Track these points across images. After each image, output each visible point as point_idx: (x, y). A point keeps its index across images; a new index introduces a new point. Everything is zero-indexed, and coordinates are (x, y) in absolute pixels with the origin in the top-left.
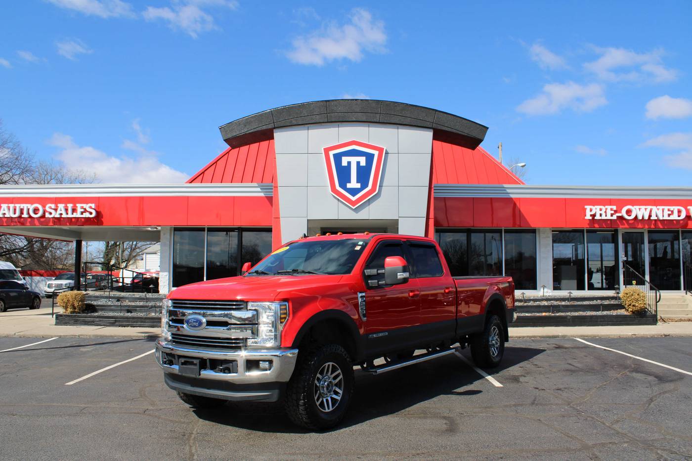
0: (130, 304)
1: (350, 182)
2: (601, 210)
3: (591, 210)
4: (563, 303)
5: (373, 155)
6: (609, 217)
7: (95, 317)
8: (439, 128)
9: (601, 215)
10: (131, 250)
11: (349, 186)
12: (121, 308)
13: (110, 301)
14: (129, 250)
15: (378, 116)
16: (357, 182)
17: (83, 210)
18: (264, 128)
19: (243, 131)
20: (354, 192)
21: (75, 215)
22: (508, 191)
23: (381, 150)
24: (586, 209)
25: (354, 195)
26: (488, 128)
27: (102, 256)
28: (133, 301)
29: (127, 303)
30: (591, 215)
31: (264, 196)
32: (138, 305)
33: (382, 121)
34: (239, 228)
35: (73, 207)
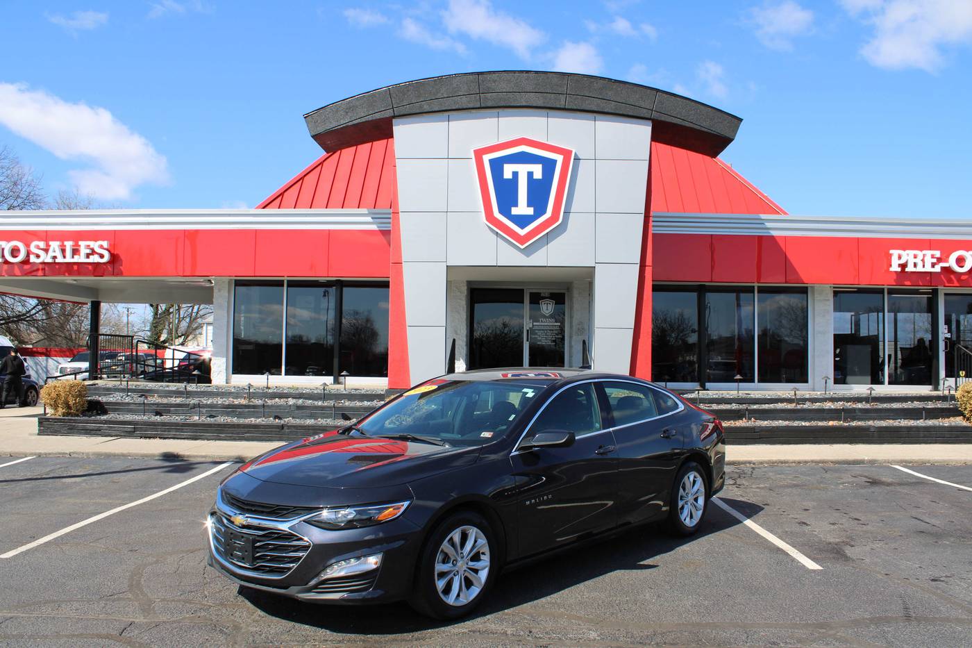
0: (159, 401)
1: (516, 205)
2: (915, 257)
3: (900, 257)
4: (859, 406)
5: (554, 162)
6: (928, 269)
7: (102, 422)
8: (663, 119)
9: (915, 265)
11: (515, 211)
13: (128, 396)
15: (562, 98)
17: (88, 251)
18: (378, 116)
19: (342, 122)
20: (522, 221)
21: (77, 259)
22: (768, 225)
23: (566, 153)
24: (891, 255)
25: (522, 227)
26: (741, 120)
27: (148, 328)
29: (155, 399)
30: (900, 265)
31: (377, 229)
32: (174, 402)
33: (570, 107)
34: (337, 280)
35: (73, 246)
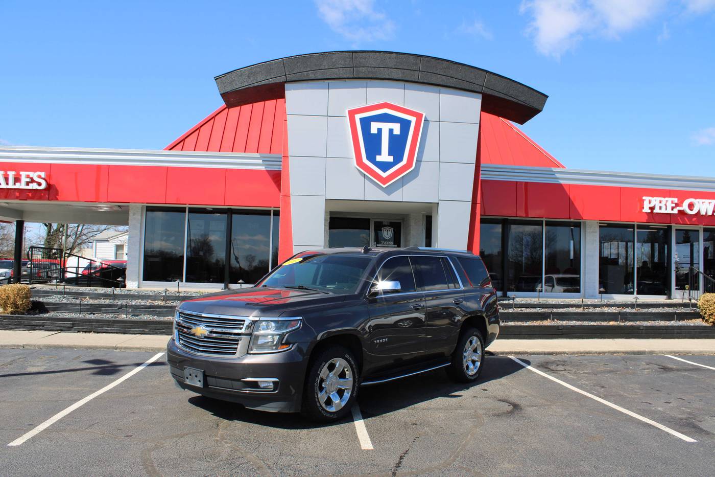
0: (91, 301)
1: (380, 154)
2: (661, 202)
4: (628, 310)
5: (409, 122)
6: (669, 211)
7: (45, 319)
8: (490, 93)
9: (660, 208)
11: (379, 158)
12: (81, 308)
13: (64, 297)
15: (417, 73)
16: (389, 154)
18: (273, 81)
19: (245, 84)
20: (385, 166)
21: (18, 186)
22: (558, 176)
23: (419, 116)
24: (643, 201)
26: (547, 97)
28: (96, 299)
29: (88, 301)
30: (650, 208)
31: (265, 169)
32: (103, 303)
33: (422, 81)
34: (229, 208)
35: (15, 175)
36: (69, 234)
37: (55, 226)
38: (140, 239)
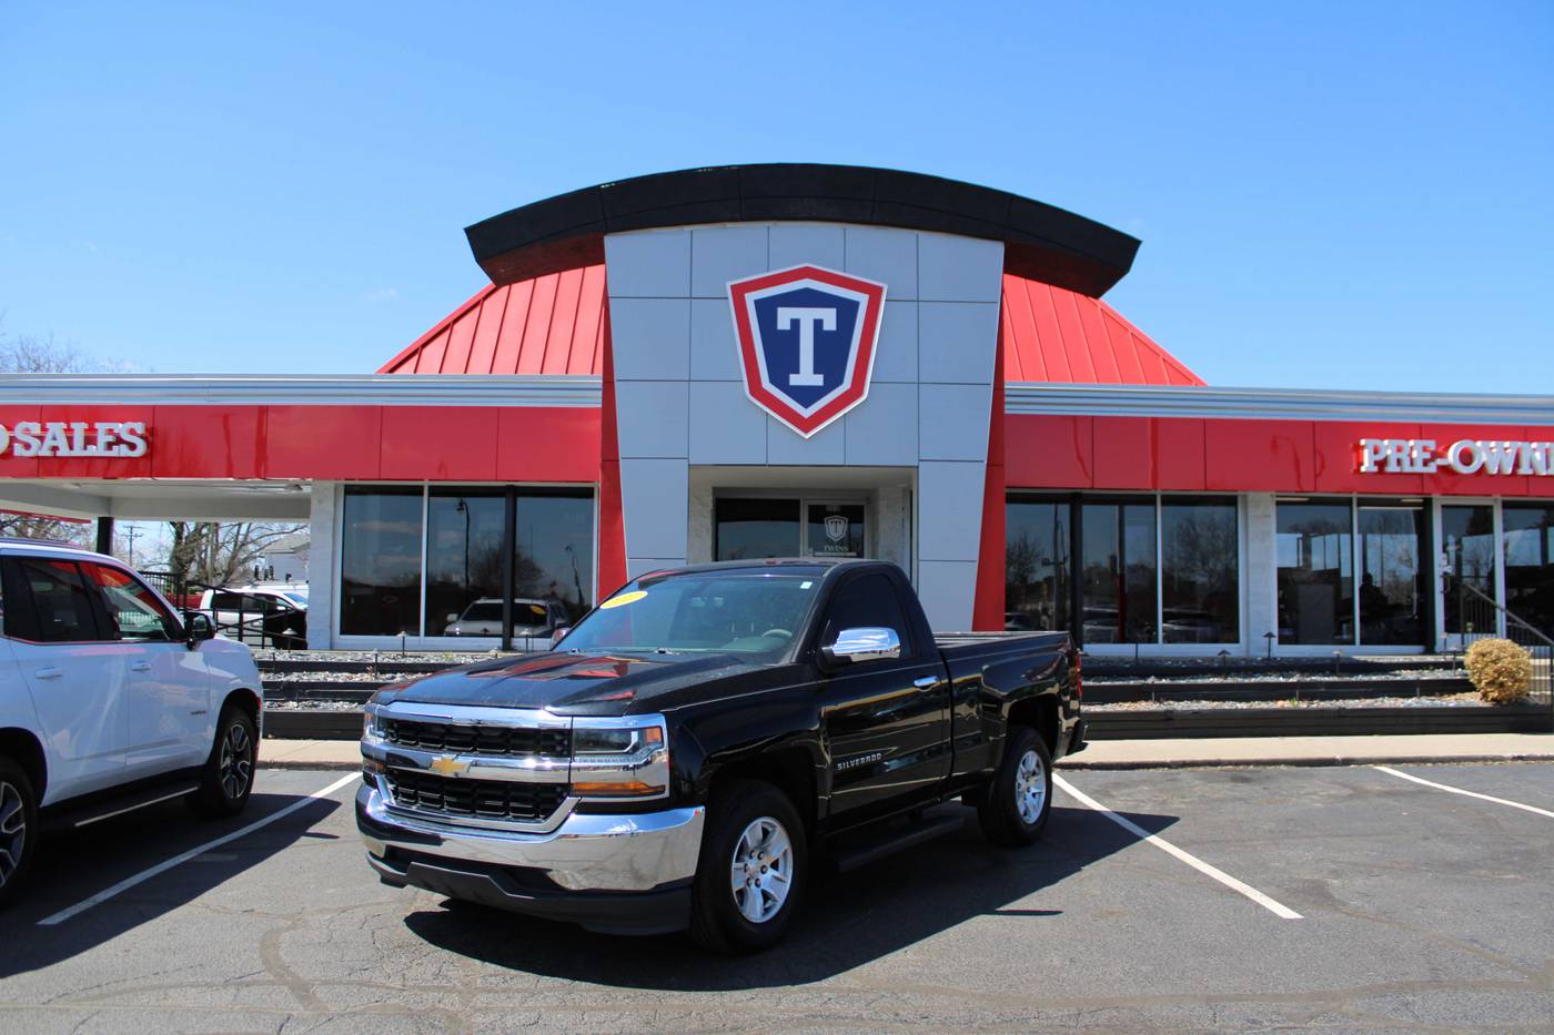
1: (797, 371)
2: (1399, 450)
3: (1375, 451)
4: (1321, 678)
5: (855, 305)
6: (1419, 468)
8: (1022, 240)
9: (1399, 462)
10: (235, 546)
11: (794, 380)
14: (231, 547)
15: (868, 206)
16: (816, 372)
20: (806, 395)
21: (92, 451)
23: (874, 292)
25: (806, 405)
26: (1139, 243)
30: (1376, 463)
33: (879, 221)
34: (508, 487)
35: (86, 430)
36: (220, 540)
37: (191, 526)
38: (334, 552)
